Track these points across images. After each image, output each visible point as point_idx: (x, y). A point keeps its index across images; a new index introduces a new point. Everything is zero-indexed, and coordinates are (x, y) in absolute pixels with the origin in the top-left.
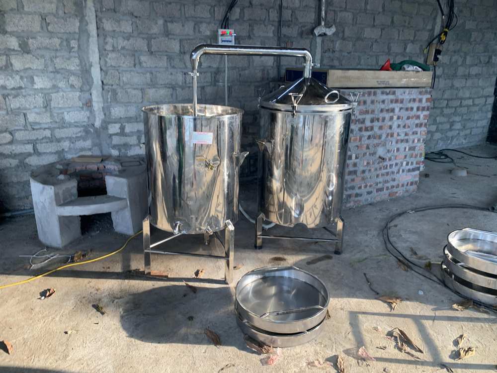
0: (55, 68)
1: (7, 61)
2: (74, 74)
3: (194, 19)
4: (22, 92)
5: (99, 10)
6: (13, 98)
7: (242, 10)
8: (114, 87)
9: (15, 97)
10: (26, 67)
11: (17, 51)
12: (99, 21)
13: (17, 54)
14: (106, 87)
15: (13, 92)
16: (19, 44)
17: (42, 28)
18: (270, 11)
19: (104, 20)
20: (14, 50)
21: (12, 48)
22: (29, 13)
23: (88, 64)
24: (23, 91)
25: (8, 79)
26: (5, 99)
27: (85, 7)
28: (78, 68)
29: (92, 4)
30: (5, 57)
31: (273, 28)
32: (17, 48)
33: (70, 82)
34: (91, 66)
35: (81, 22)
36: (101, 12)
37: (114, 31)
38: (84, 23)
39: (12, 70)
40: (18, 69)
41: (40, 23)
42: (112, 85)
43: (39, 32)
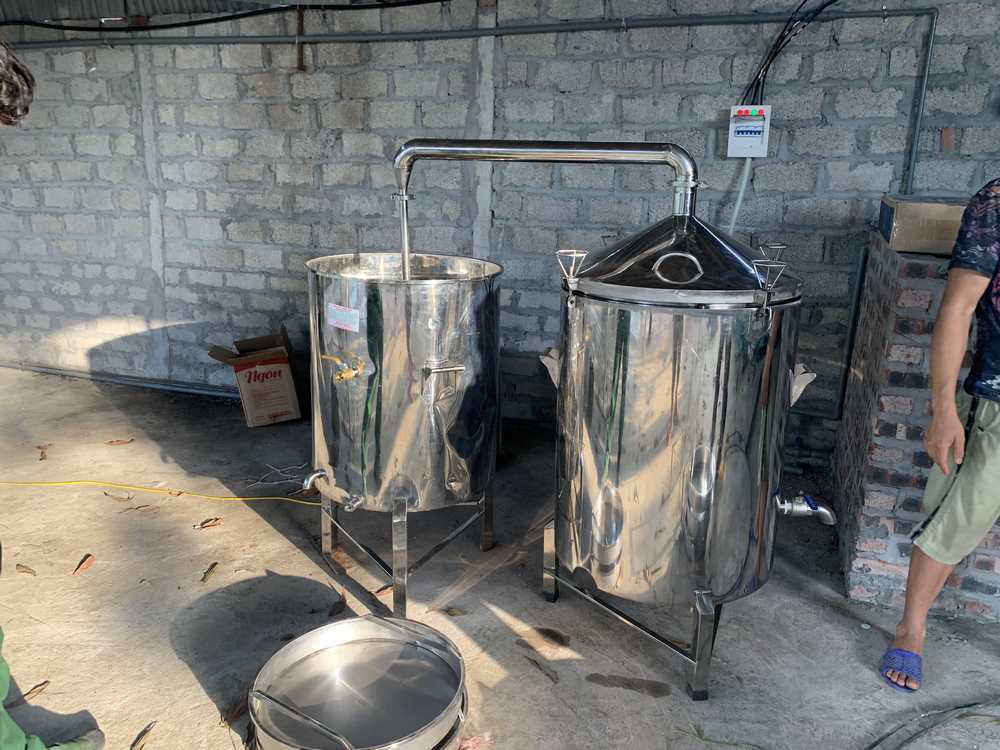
0: (425, 186)
1: (366, 174)
2: (451, 197)
3: (683, 88)
4: (378, 222)
5: (501, 86)
6: (367, 230)
7: (808, 59)
8: (511, 223)
9: (370, 228)
10: (388, 183)
11: (379, 158)
12: (498, 103)
13: (379, 164)
14: (497, 222)
15: (367, 221)
16: (385, 148)
17: (415, 122)
18: (894, 53)
19: (507, 103)
20: (376, 157)
21: (374, 153)
22: (402, 99)
23: (472, 181)
24: (380, 220)
25: (364, 202)
26: (357, 231)
27: (480, 81)
28: (458, 187)
29: (491, 77)
30: (364, 167)
31: (900, 95)
32: (380, 154)
33: (444, 210)
34: (478, 183)
35: (469, 108)
36: (504, 88)
37: (521, 120)
38: (475, 109)
39: (371, 188)
40: (378, 187)
41: (412, 114)
42: (507, 219)
43: (411, 128)
